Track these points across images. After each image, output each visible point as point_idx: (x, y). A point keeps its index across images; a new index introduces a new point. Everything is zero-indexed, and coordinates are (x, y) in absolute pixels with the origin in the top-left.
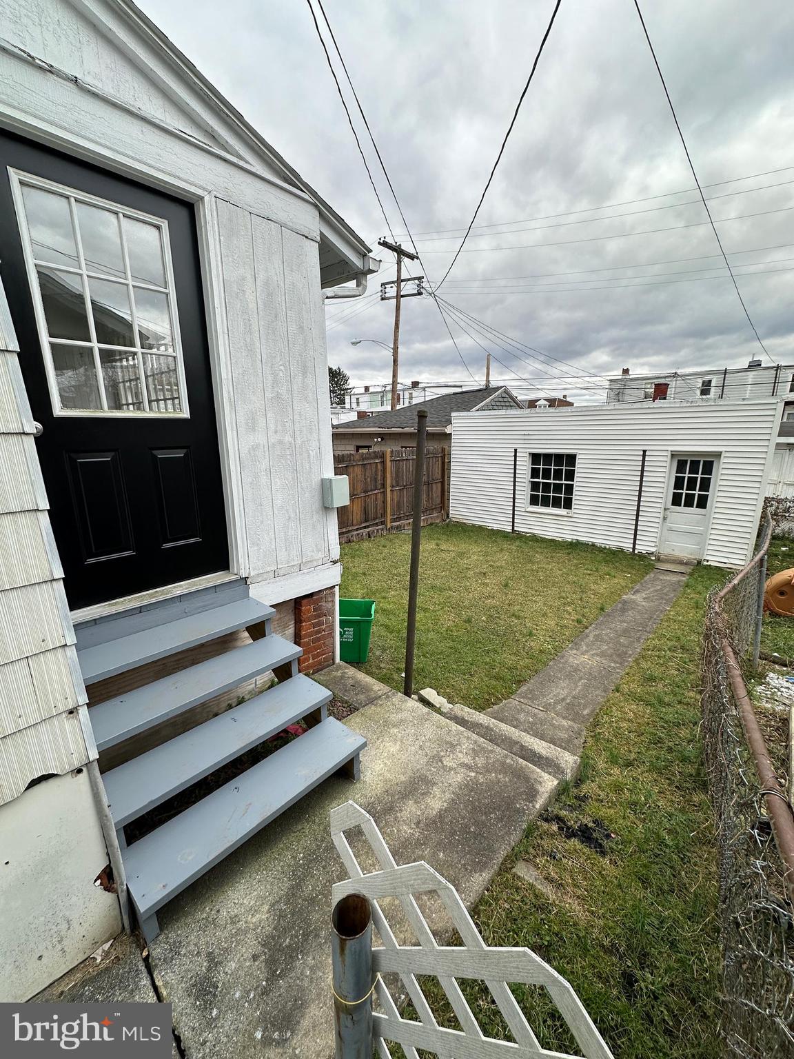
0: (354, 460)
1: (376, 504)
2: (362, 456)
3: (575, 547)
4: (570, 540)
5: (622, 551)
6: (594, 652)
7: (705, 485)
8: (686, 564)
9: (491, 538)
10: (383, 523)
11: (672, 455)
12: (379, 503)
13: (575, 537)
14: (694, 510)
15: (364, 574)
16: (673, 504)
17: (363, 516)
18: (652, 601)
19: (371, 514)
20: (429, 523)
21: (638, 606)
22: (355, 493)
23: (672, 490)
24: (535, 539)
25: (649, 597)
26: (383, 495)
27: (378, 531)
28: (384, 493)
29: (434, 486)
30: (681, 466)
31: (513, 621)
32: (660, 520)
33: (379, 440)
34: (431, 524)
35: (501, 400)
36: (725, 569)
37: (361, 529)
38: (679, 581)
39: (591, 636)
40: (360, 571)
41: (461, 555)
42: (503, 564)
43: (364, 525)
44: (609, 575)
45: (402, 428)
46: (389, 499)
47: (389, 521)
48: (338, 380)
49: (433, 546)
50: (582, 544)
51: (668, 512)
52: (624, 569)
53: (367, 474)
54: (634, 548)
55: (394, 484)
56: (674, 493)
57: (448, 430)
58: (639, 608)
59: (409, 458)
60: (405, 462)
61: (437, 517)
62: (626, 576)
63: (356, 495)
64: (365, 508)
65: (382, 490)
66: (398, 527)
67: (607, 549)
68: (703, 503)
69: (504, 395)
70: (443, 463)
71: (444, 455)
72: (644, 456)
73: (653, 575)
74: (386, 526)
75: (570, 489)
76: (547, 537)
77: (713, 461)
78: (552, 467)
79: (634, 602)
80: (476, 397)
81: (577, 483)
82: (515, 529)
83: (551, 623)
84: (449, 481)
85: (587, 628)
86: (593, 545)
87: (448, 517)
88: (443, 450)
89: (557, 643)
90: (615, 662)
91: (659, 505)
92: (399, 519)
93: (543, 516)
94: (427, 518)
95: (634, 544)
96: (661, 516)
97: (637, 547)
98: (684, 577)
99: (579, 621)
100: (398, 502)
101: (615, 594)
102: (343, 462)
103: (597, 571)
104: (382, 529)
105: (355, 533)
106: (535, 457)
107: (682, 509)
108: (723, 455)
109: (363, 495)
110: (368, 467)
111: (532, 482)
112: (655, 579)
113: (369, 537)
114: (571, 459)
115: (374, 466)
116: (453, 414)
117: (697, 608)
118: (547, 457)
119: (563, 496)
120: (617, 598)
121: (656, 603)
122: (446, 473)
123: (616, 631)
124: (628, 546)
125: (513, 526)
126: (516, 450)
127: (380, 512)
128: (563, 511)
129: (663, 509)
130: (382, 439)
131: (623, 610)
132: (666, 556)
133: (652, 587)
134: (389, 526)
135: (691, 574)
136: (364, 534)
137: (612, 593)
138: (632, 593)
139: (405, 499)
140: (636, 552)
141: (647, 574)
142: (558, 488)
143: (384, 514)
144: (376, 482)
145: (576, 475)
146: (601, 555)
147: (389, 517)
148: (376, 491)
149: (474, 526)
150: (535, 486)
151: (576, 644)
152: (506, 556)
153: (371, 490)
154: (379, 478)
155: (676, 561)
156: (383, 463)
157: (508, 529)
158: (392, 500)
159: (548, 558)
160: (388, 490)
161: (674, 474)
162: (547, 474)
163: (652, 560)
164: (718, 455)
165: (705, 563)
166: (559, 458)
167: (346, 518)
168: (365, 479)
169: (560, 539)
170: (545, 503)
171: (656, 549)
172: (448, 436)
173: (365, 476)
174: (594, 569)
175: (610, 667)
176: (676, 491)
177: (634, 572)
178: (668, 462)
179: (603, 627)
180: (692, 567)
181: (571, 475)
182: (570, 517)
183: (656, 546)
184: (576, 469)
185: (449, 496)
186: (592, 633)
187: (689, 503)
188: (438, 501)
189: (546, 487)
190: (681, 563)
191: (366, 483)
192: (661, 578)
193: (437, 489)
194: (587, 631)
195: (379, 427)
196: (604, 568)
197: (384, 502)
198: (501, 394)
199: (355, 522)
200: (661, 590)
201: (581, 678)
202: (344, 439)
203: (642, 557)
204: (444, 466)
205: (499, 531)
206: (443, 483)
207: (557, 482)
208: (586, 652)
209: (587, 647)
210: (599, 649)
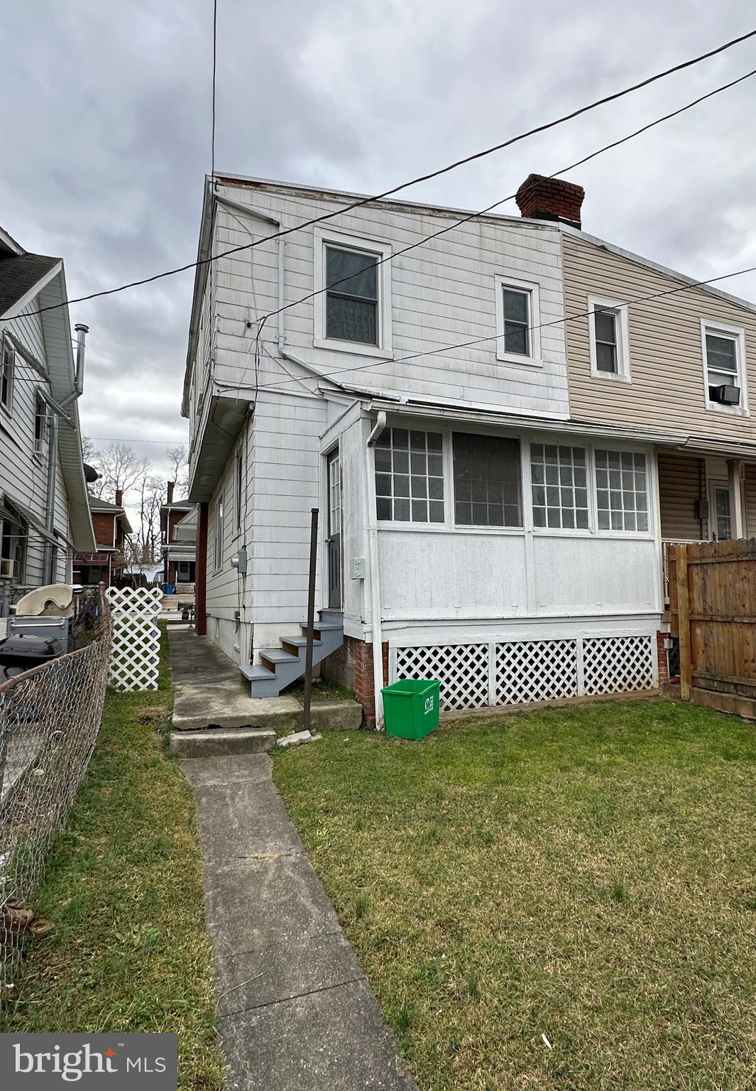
6: (270, 875)
90: (225, 875)
175: (227, 863)
201: (241, 826)
208: (280, 868)
209: (288, 877)
210: (270, 886)
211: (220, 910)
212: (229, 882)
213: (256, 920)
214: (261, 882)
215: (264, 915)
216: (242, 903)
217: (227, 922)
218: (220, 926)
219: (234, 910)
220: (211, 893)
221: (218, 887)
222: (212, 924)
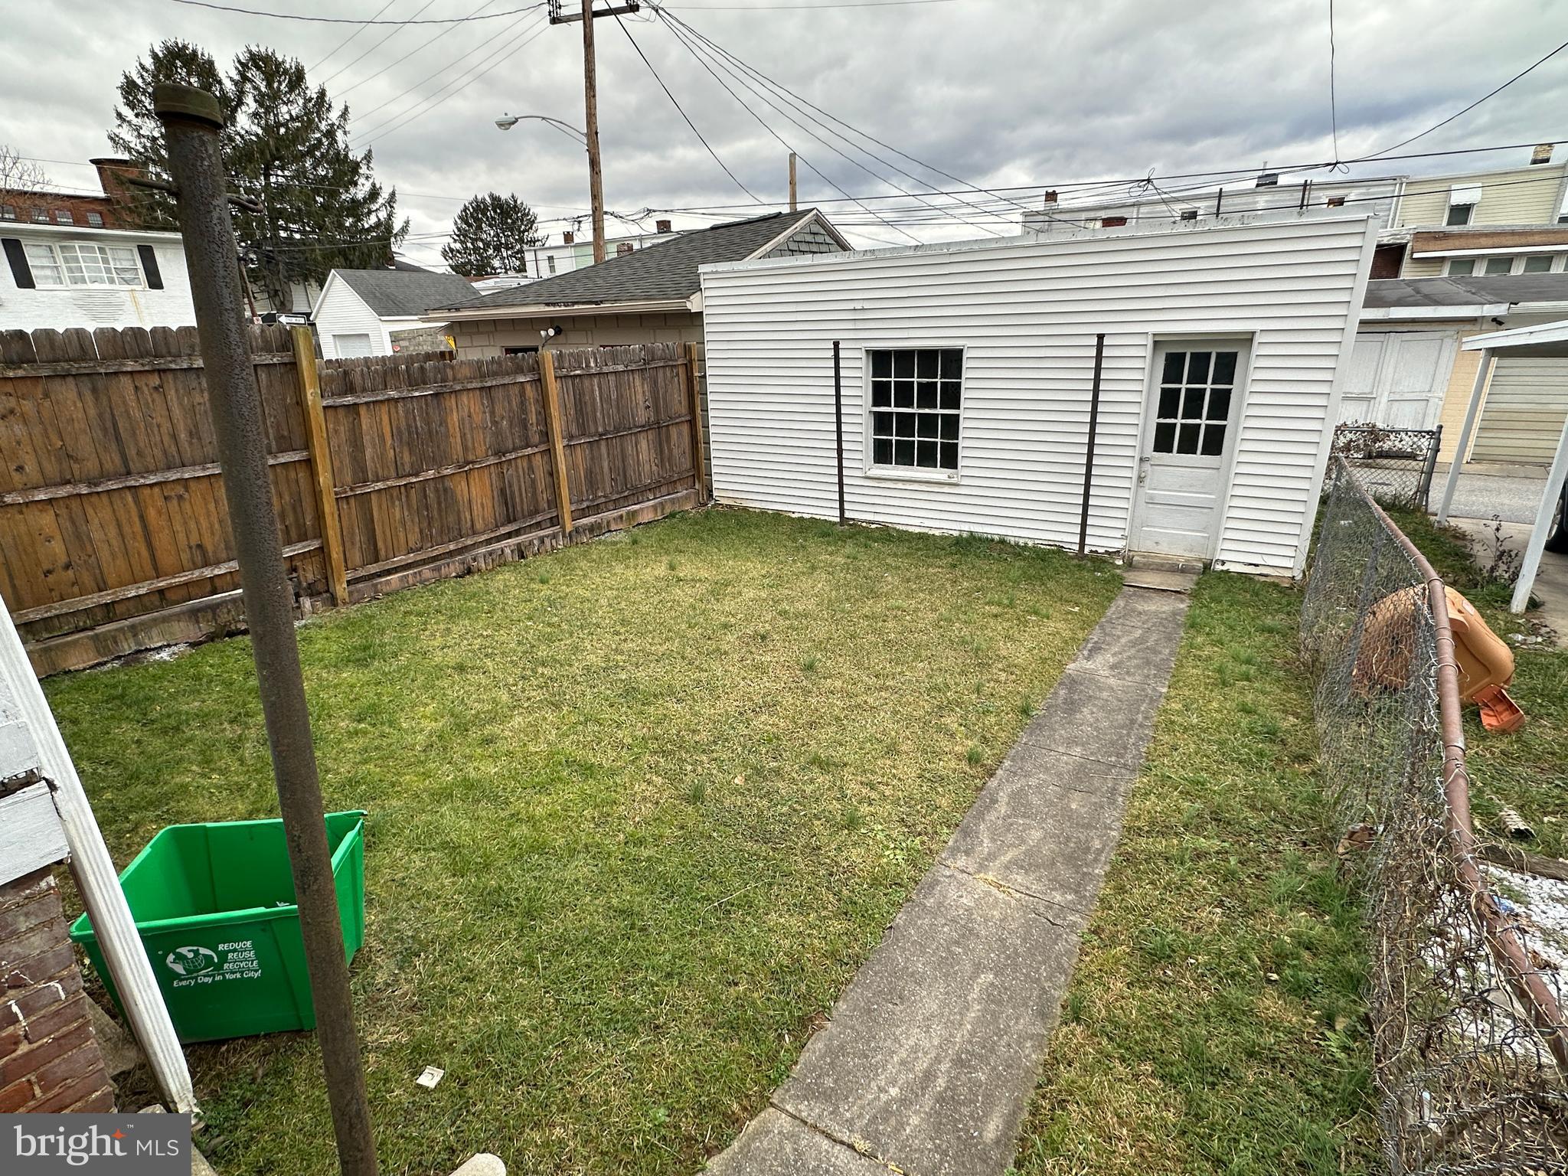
0: (454, 379)
1: (533, 481)
2: (479, 368)
3: (968, 546)
4: (956, 534)
5: (1060, 550)
6: (1009, 856)
7: (1221, 404)
8: (1183, 571)
9: (795, 540)
10: (555, 521)
11: (1156, 343)
12: (540, 474)
13: (966, 527)
14: (1198, 459)
15: (461, 668)
16: (1156, 449)
17: (500, 510)
18: (1128, 673)
19: (523, 503)
20: (667, 511)
21: (1101, 689)
22: (471, 457)
23: (1154, 420)
24: (888, 535)
25: (1121, 662)
26: (546, 458)
27: (542, 542)
28: (550, 453)
29: (674, 431)
30: (1173, 367)
31: (812, 781)
32: (1132, 484)
33: (551, 332)
34: (672, 515)
35: (809, 238)
36: (1256, 578)
37: (498, 539)
38: (1174, 614)
39: (1003, 797)
40: (452, 657)
41: (718, 589)
42: (811, 605)
43: (503, 530)
44: (1036, 613)
45: (596, 303)
46: (562, 467)
47: (567, 517)
48: (514, 222)
49: (661, 570)
50: (980, 539)
51: (1147, 466)
52: (1066, 595)
53: (499, 410)
54: (1082, 544)
55: (574, 430)
56: (1158, 424)
57: (694, 304)
58: (1105, 694)
59: (605, 369)
60: (596, 381)
61: (687, 498)
62: (1070, 612)
63: (473, 462)
64: (503, 491)
65: (543, 447)
66: (592, 529)
67: (1030, 548)
68: (1214, 444)
69: (816, 228)
70: (690, 379)
71: (691, 361)
72: (1100, 347)
73: (1121, 603)
74: (563, 528)
75: (952, 425)
76: (911, 529)
77: (1235, 355)
78: (915, 380)
79: (1091, 678)
80: (756, 233)
81: (967, 412)
82: (847, 515)
83: (907, 770)
84: (706, 418)
85: (991, 775)
86: (1002, 542)
87: (711, 496)
88: (687, 350)
89: (917, 841)
90: (1064, 887)
91: (1129, 452)
92: (596, 509)
93: (900, 485)
94: (661, 503)
95: (1083, 535)
96: (1134, 475)
97: (1088, 541)
98: (1182, 601)
99: (973, 759)
100: (590, 474)
101: (1052, 661)
102: (425, 383)
103: (1011, 605)
104: (554, 536)
105: (483, 550)
106: (880, 360)
107: (1175, 457)
108: (1257, 339)
109: (492, 460)
110: (499, 394)
111: (875, 413)
112: (1129, 612)
113: (522, 556)
114: (953, 359)
115: (516, 390)
116: (702, 268)
117: (1224, 684)
118: (904, 357)
119: (939, 440)
120: (1056, 672)
121: (1138, 678)
122: (698, 402)
123: (1060, 775)
124: (1070, 540)
125: (842, 510)
126: (836, 344)
127: (544, 497)
128: (939, 474)
129: (1137, 459)
130: (558, 332)
131: (1071, 707)
132: (1144, 557)
133: (1125, 633)
134: (569, 528)
135: (1194, 595)
136: (508, 551)
137: (1044, 661)
138: (1086, 653)
139: (606, 464)
140: (1087, 550)
141: (1110, 600)
142: (928, 424)
143: (555, 502)
144: (525, 427)
145: (964, 394)
146: (1017, 564)
147: (567, 508)
148: (529, 451)
149: (763, 513)
150: (882, 423)
151: (966, 833)
152: (821, 583)
153: (515, 449)
154: (533, 418)
155: (1162, 565)
156: (540, 382)
157: (833, 516)
158: (572, 467)
159: (908, 580)
160: (559, 446)
161: (1158, 385)
162: (904, 395)
163: (1118, 567)
164: (1247, 339)
165: (1219, 567)
166: (928, 357)
167: (451, 519)
168: (495, 423)
169: (937, 533)
170: (905, 456)
171: (1124, 543)
172: (695, 319)
173: (493, 413)
174: (1006, 602)
175: (1050, 906)
176: (1162, 421)
177: (1085, 601)
178: (1148, 360)
179: (1028, 766)
180: (1195, 578)
181: (952, 396)
182: (958, 485)
183: (1124, 537)
184: (963, 380)
185: (708, 450)
186: (1003, 788)
187: (1188, 447)
188: (686, 463)
189: (905, 422)
190: (1175, 569)
191: (498, 434)
192: (1140, 608)
193: (679, 437)
194: (993, 783)
195: (548, 304)
196: (1026, 597)
197: (552, 473)
198: (809, 224)
199: (479, 526)
200: (1142, 640)
201: (978, 968)
202: (479, 333)
203: (1099, 561)
204: (693, 387)
205: (814, 521)
206: (692, 423)
207: (927, 411)
208: (992, 856)
209: (993, 840)
210: (1023, 841)
211: (1097, 844)
212: (1066, 873)
213: (1067, 814)
214: (1029, 853)
215: (1055, 816)
216: (1068, 839)
217: (1097, 829)
218: (1105, 828)
219: (1083, 838)
220: (1097, 871)
221: (1085, 874)
222: (1113, 833)
